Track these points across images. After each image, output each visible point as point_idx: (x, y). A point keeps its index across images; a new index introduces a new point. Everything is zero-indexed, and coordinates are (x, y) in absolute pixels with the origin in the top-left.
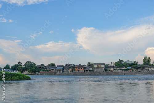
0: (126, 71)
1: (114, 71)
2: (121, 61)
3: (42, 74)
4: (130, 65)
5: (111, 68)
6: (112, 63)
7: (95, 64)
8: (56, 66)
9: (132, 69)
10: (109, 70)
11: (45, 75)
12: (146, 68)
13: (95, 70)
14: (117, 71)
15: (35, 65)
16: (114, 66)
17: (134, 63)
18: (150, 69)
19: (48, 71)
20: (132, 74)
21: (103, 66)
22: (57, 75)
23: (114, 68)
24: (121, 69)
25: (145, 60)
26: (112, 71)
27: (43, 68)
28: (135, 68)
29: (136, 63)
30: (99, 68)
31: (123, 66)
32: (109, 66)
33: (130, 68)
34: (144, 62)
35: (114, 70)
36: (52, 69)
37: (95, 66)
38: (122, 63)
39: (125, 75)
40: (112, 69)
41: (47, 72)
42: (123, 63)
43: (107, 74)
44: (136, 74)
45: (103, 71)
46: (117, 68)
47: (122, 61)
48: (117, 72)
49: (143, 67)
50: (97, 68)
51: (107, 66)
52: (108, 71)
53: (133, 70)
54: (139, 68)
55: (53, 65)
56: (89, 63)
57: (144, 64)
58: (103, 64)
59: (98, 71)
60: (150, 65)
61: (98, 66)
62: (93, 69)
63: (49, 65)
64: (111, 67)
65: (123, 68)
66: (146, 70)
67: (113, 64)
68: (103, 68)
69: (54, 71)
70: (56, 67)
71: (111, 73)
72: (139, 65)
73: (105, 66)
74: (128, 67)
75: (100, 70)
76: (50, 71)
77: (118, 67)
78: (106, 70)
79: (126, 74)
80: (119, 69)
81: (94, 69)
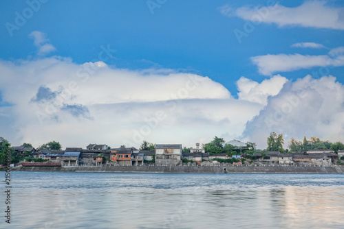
0: (229, 165)
1: (202, 164)
2: (218, 141)
3: (26, 168)
4: (238, 151)
5: (195, 157)
6: (198, 145)
7: (160, 147)
8: (63, 149)
9: (243, 160)
10: (192, 162)
11: (34, 170)
12: (273, 159)
13: (160, 161)
14: (208, 163)
15: (8, 145)
16: (203, 152)
17: (248, 146)
18: (281, 161)
19: (41, 160)
20: (241, 172)
21: (177, 152)
22: (65, 171)
23: (202, 157)
24: (219, 160)
25: (271, 139)
26: (197, 164)
27: (28, 153)
28: (248, 157)
29: (252, 147)
30: (168, 157)
31: (224, 152)
32: (192, 151)
33: (239, 156)
34: (269, 144)
35: (203, 160)
36: (52, 157)
37: (160, 152)
38: (221, 146)
39: (226, 173)
40: (198, 159)
41: (39, 163)
42: (224, 145)
43: (188, 171)
44: (251, 171)
45: (177, 163)
46: (210, 158)
47: (222, 140)
48: (209, 167)
49: (267, 155)
50: (164, 157)
51: (186, 153)
52: (189, 163)
53: (245, 162)
54: (258, 157)
55: (55, 146)
56: (145, 143)
57: (270, 149)
58: (178, 147)
59: (166, 162)
60: (282, 151)
61: (166, 151)
62: (154, 158)
63: (44, 146)
64: (197, 154)
65: (223, 158)
66: (273, 162)
67: (200, 148)
68: (178, 155)
69: (56, 161)
70: (63, 152)
71: (196, 168)
72: (259, 150)
73: (182, 152)
74: (233, 154)
75: (169, 160)
76: (46, 160)
77: (211, 155)
78: (184, 161)
79: (229, 171)
80: (214, 160)
81: (157, 158)
